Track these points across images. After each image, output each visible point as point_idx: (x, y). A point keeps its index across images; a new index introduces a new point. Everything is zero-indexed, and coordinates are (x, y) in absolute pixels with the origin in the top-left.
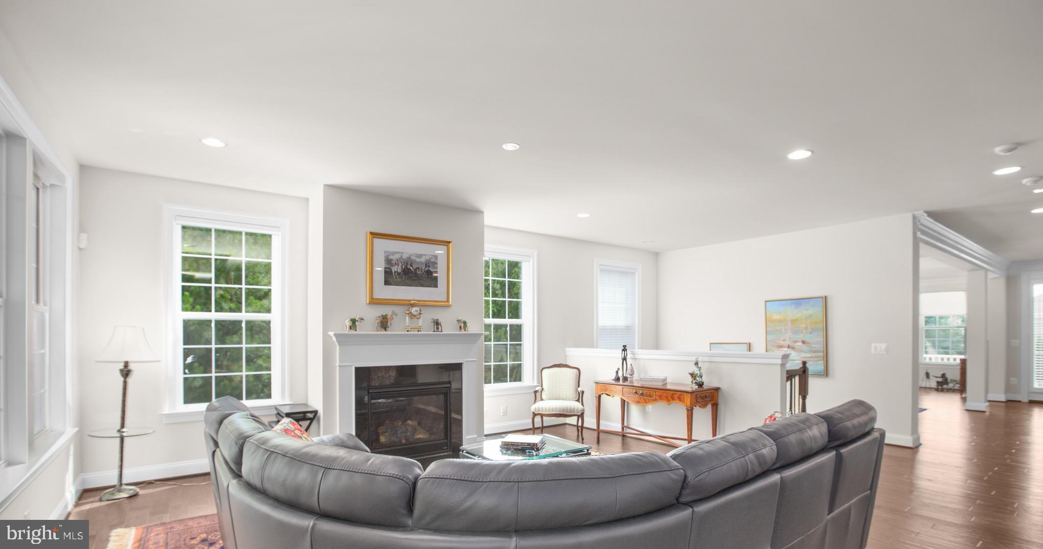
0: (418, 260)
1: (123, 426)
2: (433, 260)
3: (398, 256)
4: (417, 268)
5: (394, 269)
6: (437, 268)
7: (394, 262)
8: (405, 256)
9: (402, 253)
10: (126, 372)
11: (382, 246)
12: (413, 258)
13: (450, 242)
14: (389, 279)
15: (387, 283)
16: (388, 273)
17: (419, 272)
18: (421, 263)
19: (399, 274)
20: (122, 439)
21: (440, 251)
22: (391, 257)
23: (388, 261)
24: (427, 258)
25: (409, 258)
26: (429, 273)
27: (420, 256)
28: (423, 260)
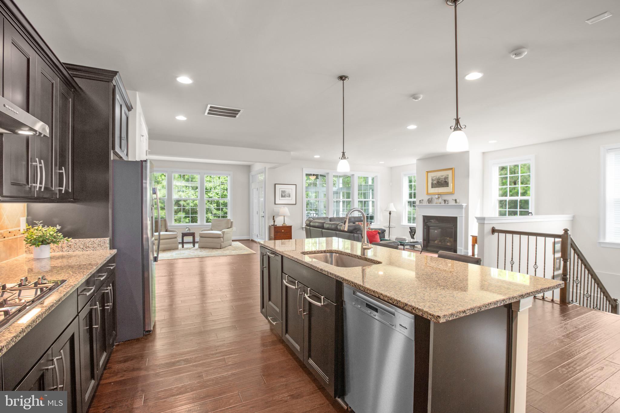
0: (442, 177)
1: (389, 225)
2: (447, 177)
3: (435, 177)
4: (442, 181)
5: (434, 182)
6: (448, 179)
7: (434, 180)
8: (437, 177)
9: (436, 176)
10: (390, 213)
11: (431, 175)
12: (440, 177)
13: (452, 168)
14: (433, 186)
15: (432, 187)
16: (432, 184)
17: (442, 182)
18: (443, 178)
19: (435, 184)
20: (389, 228)
21: (449, 173)
22: (433, 178)
23: (432, 180)
24: (445, 176)
25: (439, 177)
26: (446, 182)
27: (442, 176)
28: (443, 177)
